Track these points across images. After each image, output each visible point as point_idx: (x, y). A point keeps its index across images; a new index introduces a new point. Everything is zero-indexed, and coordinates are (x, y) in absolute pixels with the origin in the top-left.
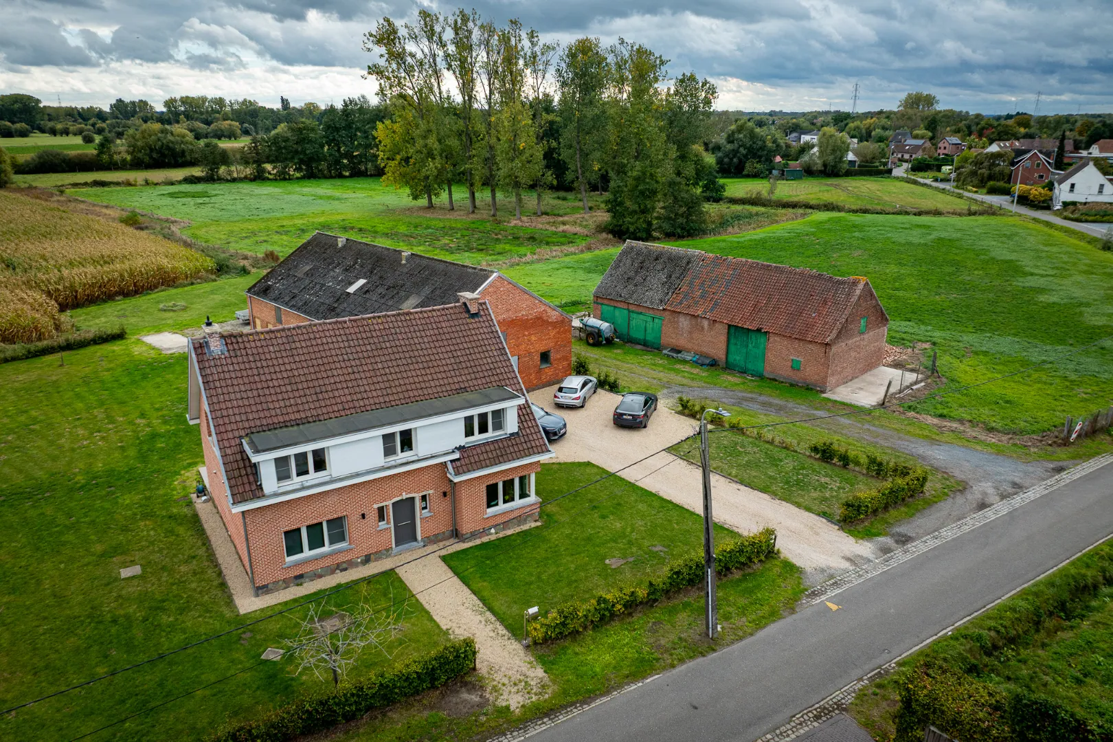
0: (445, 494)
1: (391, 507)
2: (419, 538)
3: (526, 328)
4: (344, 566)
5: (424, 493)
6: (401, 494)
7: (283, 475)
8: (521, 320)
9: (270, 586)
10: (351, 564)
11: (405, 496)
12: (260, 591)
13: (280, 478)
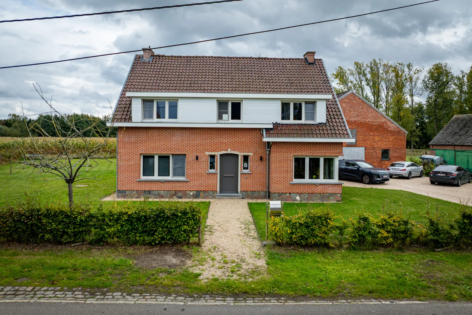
0: (261, 158)
1: (219, 156)
2: (239, 190)
3: (371, 130)
4: (180, 194)
5: (246, 154)
6: (227, 150)
7: (147, 114)
8: (367, 124)
9: (127, 192)
10: (185, 194)
11: (229, 151)
12: (120, 195)
13: (145, 117)
